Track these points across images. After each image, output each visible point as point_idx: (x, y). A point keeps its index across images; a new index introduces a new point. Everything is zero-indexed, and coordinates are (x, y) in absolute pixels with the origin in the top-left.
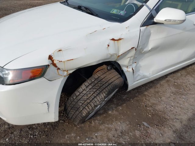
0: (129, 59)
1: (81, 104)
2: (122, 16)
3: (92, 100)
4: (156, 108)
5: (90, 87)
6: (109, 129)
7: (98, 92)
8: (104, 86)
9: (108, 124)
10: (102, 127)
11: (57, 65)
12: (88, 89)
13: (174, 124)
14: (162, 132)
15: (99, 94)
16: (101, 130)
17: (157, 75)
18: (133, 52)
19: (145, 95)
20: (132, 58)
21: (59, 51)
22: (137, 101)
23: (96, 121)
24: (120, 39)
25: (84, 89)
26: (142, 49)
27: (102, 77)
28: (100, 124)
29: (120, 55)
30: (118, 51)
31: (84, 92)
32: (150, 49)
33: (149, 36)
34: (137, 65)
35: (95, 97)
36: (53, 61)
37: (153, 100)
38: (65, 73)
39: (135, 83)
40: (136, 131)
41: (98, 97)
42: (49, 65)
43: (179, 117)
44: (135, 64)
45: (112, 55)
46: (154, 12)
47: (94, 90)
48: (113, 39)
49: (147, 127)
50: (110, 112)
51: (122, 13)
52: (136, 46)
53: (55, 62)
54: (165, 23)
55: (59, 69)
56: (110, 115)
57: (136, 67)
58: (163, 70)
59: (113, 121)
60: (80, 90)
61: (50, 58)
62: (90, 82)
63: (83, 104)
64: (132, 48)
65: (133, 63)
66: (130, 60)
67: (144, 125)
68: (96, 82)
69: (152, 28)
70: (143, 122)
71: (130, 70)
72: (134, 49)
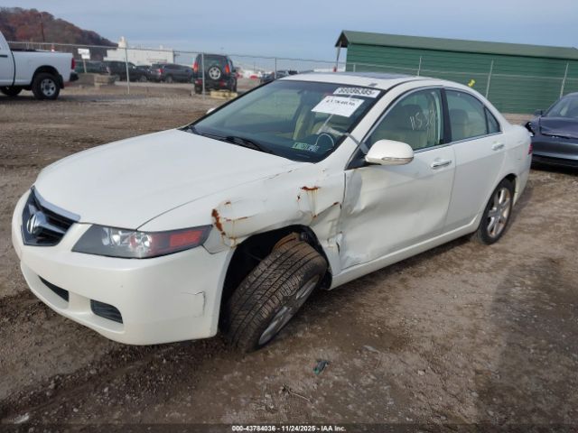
0: (330, 223)
1: (260, 296)
2: (313, 153)
3: (279, 287)
4: (387, 324)
5: (275, 266)
6: (304, 361)
7: (288, 273)
8: (298, 265)
9: (299, 354)
10: (290, 358)
11: (223, 227)
12: (271, 270)
13: (421, 344)
14: (401, 357)
15: (290, 277)
16: (289, 363)
17: (381, 261)
18: (336, 212)
19: (362, 305)
20: (335, 223)
21: (227, 203)
22: (349, 314)
23: (277, 351)
24: (316, 188)
25: (265, 270)
26: (351, 206)
27: (293, 251)
28: (286, 355)
29: (317, 213)
30: (314, 207)
31: (265, 275)
32: (363, 207)
33: (359, 185)
34: (343, 238)
35: (284, 283)
36: (217, 219)
37: (379, 313)
38: (233, 243)
39: (343, 272)
40: (355, 360)
41: (289, 283)
42: (212, 226)
43: (429, 334)
44: (341, 235)
45: (304, 214)
46: (363, 147)
47: (282, 272)
48: (305, 188)
49: (373, 352)
50: (300, 335)
51: (313, 148)
52: (340, 201)
53: (220, 221)
54: (382, 162)
55: (224, 234)
56: (300, 340)
57: (342, 240)
58: (391, 250)
59: (308, 348)
60: (258, 271)
61: (215, 213)
62: (273, 259)
63: (263, 295)
64: (335, 204)
65: (337, 233)
66: (332, 227)
67: (367, 350)
68: (283, 258)
69: (363, 172)
70: (366, 346)
71: (334, 245)
72: (338, 206)
